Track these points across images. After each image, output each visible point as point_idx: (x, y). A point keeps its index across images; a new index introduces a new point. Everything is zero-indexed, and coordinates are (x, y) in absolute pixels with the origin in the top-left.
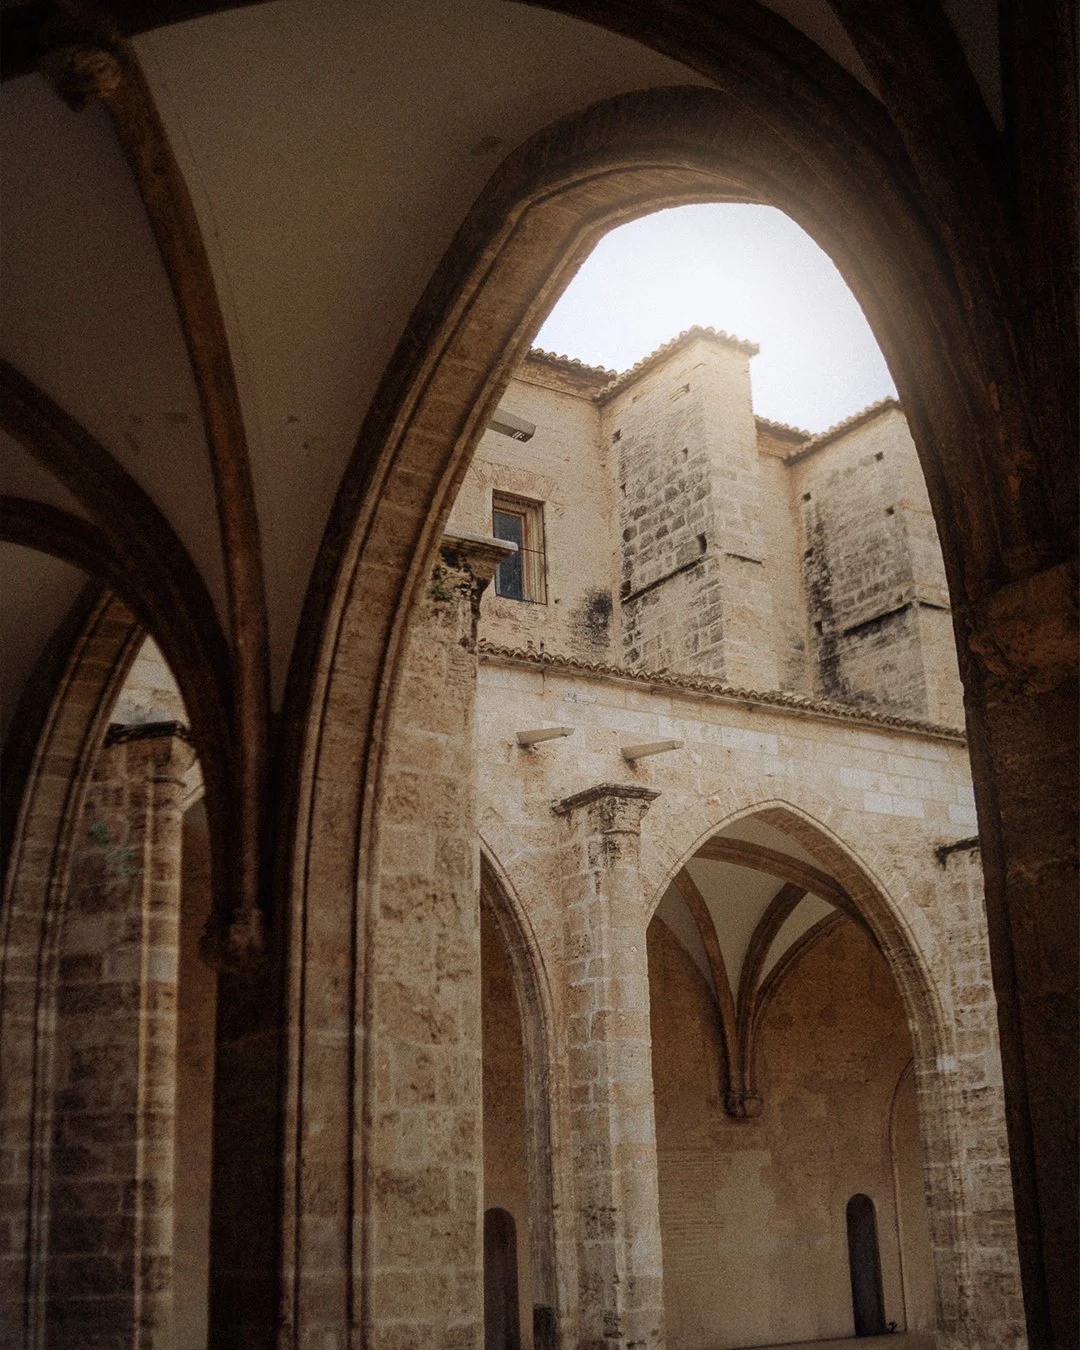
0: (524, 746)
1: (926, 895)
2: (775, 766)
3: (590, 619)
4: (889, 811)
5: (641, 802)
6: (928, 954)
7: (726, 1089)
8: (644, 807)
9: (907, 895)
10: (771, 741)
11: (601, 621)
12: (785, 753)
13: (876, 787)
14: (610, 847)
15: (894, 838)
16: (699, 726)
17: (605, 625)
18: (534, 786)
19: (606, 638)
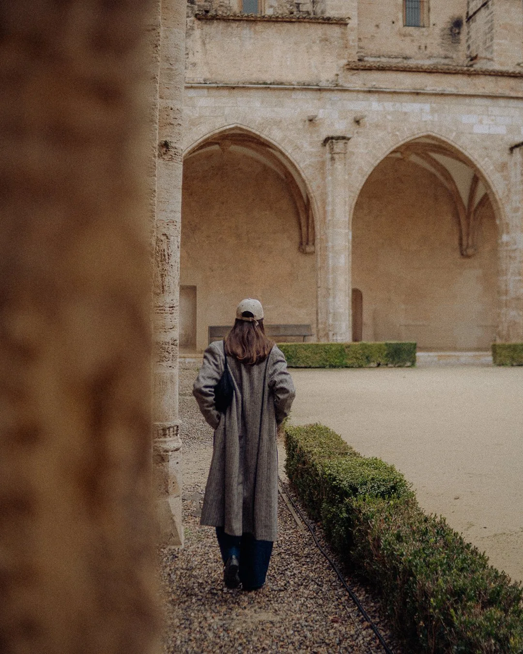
0: (311, 120)
1: (503, 167)
2: (428, 117)
3: (451, 31)
4: (487, 132)
5: (344, 141)
6: (500, 193)
7: (461, 244)
8: (346, 143)
9: (492, 168)
10: (427, 107)
11: (457, 31)
12: (433, 111)
13: (481, 122)
14: (333, 159)
15: (488, 143)
16: (391, 104)
17: (459, 33)
18: (315, 135)
19: (459, 39)
